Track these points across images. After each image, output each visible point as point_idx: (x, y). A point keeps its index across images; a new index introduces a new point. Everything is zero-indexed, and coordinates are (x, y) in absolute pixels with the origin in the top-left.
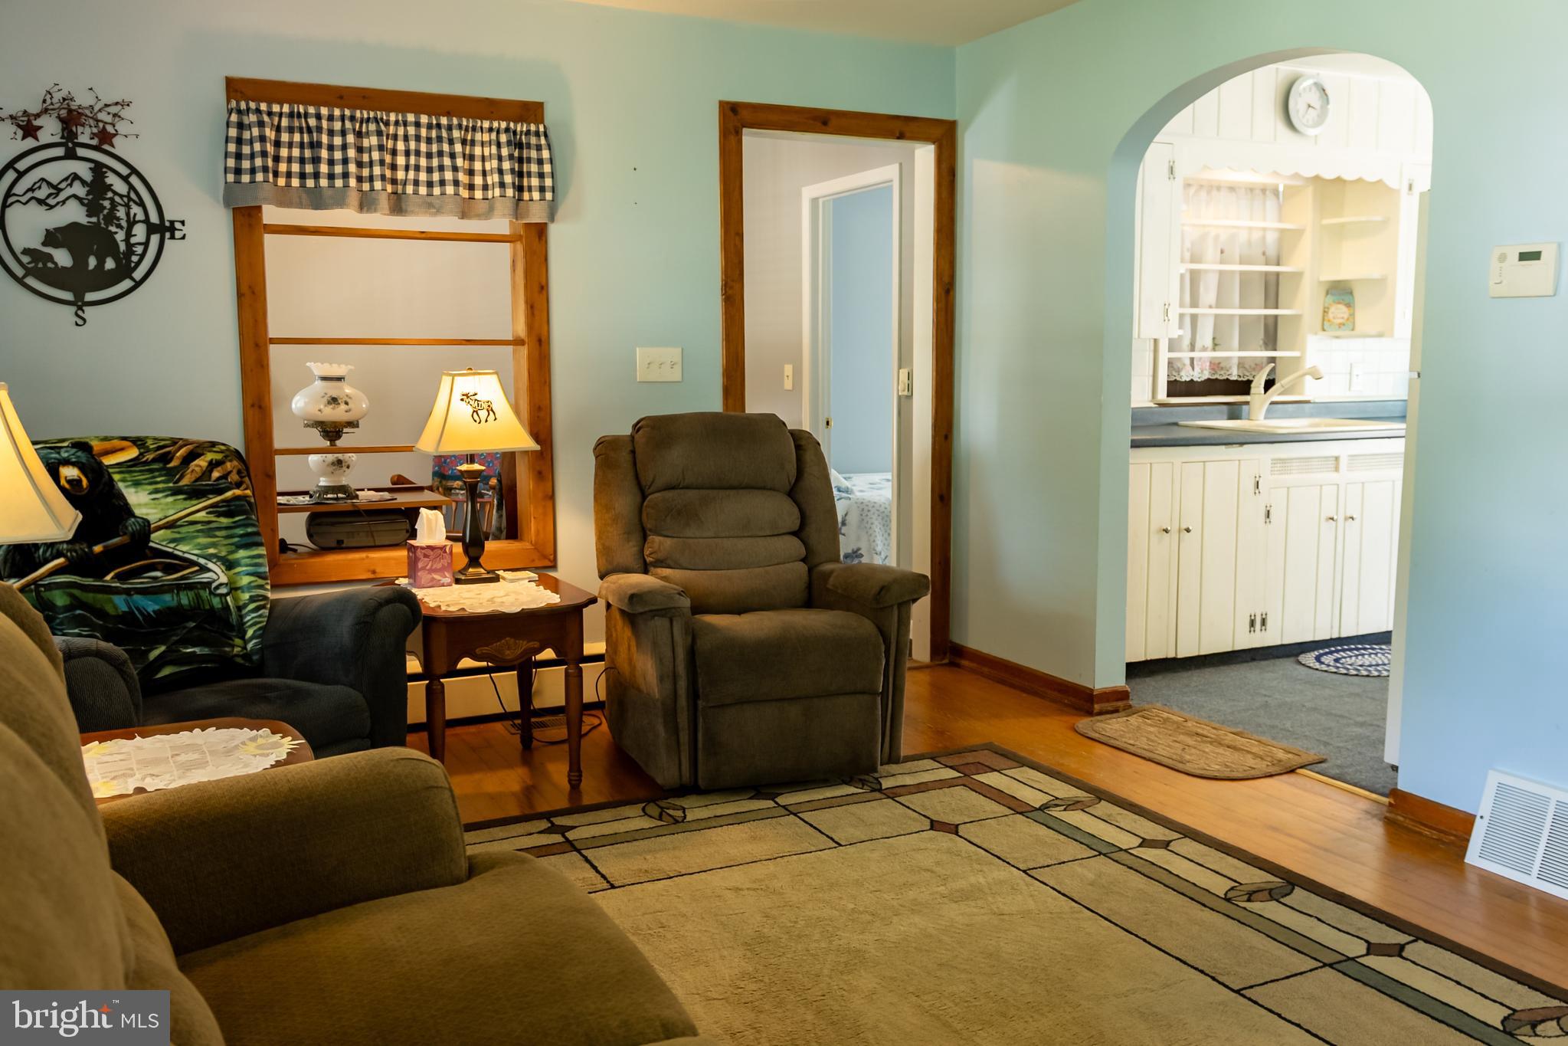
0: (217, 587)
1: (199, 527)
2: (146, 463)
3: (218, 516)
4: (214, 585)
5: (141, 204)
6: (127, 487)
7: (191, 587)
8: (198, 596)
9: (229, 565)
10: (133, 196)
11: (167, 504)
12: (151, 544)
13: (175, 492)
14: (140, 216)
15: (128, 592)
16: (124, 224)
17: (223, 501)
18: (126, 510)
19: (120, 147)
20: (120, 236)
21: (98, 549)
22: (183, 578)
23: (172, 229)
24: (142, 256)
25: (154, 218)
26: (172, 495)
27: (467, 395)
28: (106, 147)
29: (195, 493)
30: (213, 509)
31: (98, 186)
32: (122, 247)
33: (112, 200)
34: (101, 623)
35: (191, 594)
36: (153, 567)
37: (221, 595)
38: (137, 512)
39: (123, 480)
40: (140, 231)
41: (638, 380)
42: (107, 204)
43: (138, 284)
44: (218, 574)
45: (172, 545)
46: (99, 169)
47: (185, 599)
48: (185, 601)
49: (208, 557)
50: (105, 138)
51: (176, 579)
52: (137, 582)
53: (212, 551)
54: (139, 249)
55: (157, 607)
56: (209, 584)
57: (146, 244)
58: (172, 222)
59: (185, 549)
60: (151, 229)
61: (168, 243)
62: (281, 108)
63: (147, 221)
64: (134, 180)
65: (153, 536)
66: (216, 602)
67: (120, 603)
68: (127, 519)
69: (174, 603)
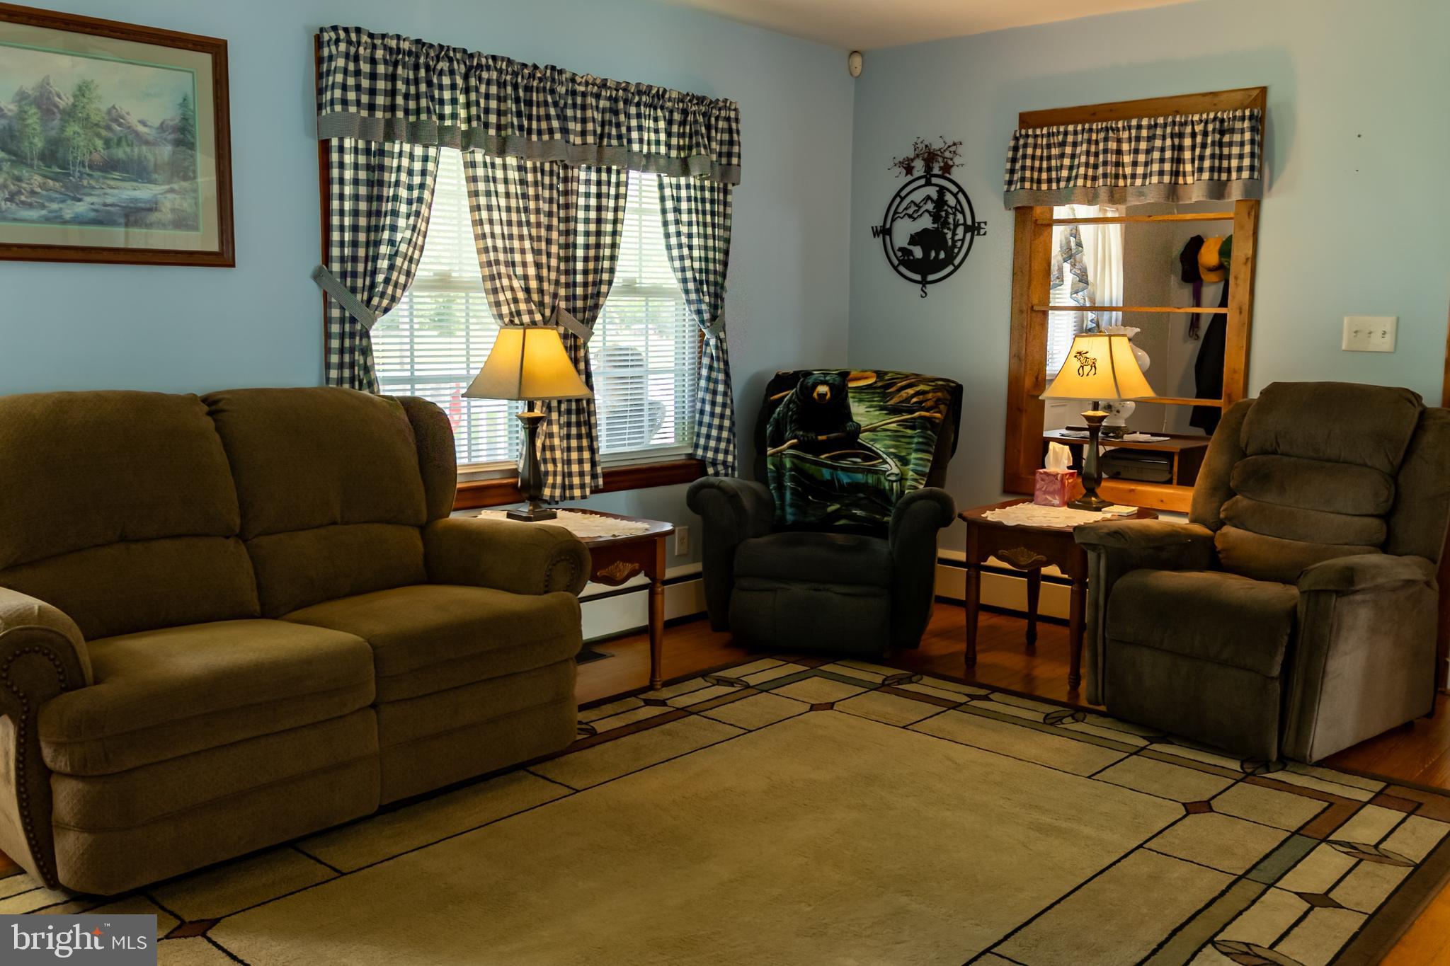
0: (889, 475)
1: (889, 433)
2: (876, 388)
3: (906, 428)
4: (888, 473)
5: (963, 212)
6: (854, 402)
7: (876, 472)
8: (879, 480)
9: (904, 461)
10: (958, 207)
11: (874, 416)
12: (859, 440)
13: (882, 408)
14: (961, 221)
15: (835, 468)
16: (952, 227)
17: (912, 418)
18: (848, 416)
19: (956, 174)
20: (949, 236)
21: (820, 438)
22: (874, 465)
23: (979, 228)
24: (960, 248)
25: (969, 222)
26: (880, 410)
27: (1080, 353)
28: (947, 175)
29: (894, 411)
30: (903, 424)
31: (940, 202)
32: (950, 243)
33: (946, 211)
34: (808, 483)
35: (875, 476)
36: (857, 456)
37: (890, 481)
38: (855, 418)
39: (853, 398)
40: (960, 230)
41: (1344, 348)
42: (943, 214)
43: (956, 268)
44: (892, 467)
45: (871, 443)
46: (942, 190)
47: (871, 479)
48: (870, 481)
49: (889, 454)
50: (947, 168)
51: (869, 466)
52: (844, 463)
53: (892, 450)
54: (959, 244)
55: (849, 481)
56: (885, 472)
57: (963, 240)
58: (979, 223)
59: (879, 447)
60: (968, 229)
61: (976, 238)
62: (1042, 131)
63: (965, 224)
64: (961, 196)
65: (861, 435)
66: (887, 485)
67: (826, 474)
68: (848, 422)
69: (863, 481)
